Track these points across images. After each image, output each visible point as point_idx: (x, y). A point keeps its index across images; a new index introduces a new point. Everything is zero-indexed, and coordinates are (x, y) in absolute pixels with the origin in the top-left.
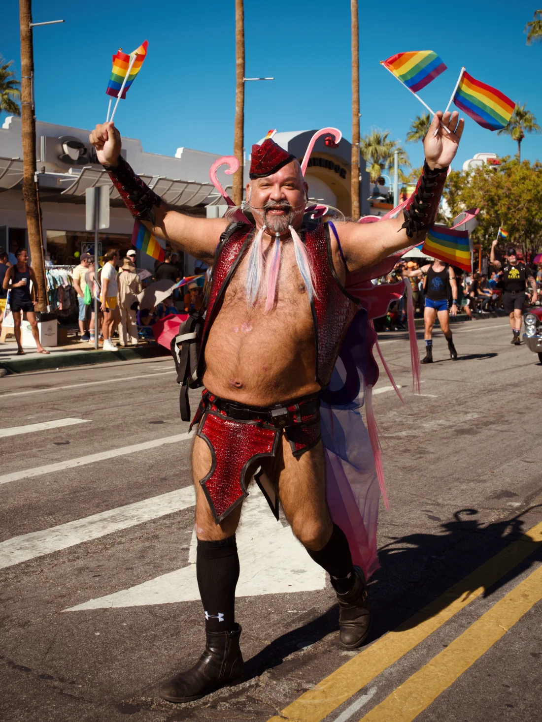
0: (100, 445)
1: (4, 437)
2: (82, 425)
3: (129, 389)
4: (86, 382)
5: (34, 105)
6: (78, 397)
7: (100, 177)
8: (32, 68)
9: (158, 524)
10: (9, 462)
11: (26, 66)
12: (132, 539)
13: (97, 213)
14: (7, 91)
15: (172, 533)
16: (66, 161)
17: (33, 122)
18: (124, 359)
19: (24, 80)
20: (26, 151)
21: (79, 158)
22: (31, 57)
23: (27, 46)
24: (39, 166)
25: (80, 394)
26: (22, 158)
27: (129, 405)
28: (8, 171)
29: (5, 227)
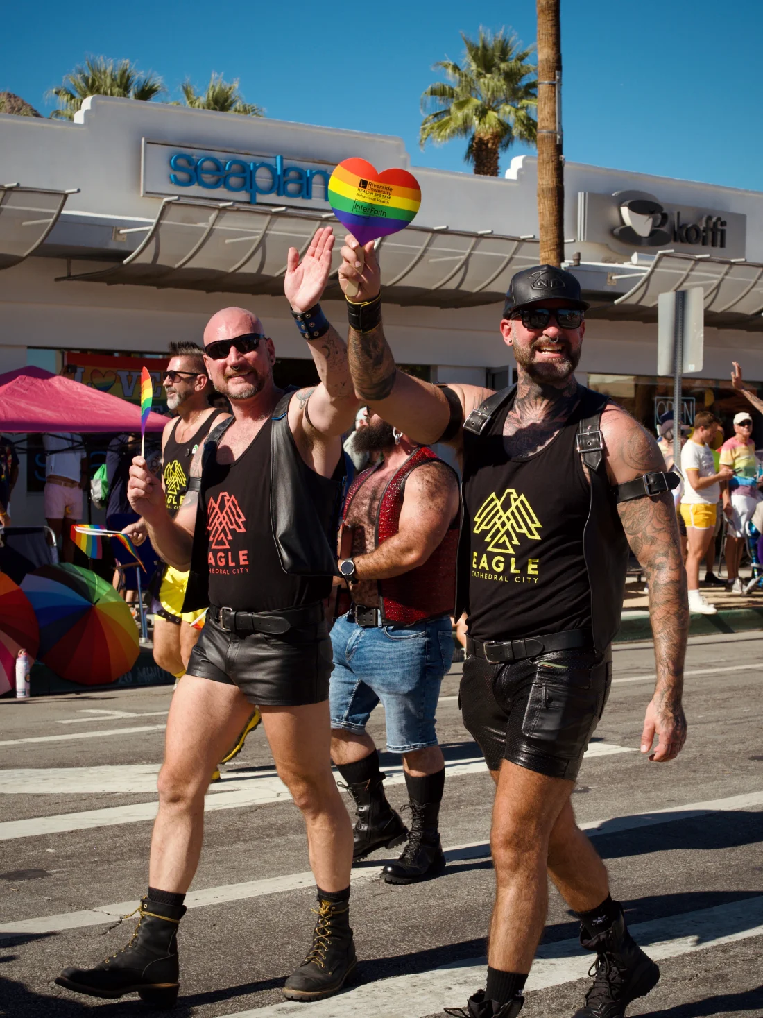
0: (647, 798)
1: (468, 774)
2: (619, 758)
3: (723, 691)
4: (642, 674)
5: (562, 136)
6: (621, 703)
7: (692, 270)
8: (557, 65)
9: (732, 953)
10: (469, 822)
11: (547, 61)
12: (675, 980)
13: (679, 338)
14: (525, 102)
15: (754, 973)
16: (627, 237)
17: (559, 169)
18: (727, 630)
19: (543, 89)
20: (545, 223)
21: (652, 233)
22: (557, 44)
23: (549, 24)
24: (570, 251)
25: (625, 698)
26: (538, 237)
27: (718, 721)
28: (512, 262)
29: (507, 367)
